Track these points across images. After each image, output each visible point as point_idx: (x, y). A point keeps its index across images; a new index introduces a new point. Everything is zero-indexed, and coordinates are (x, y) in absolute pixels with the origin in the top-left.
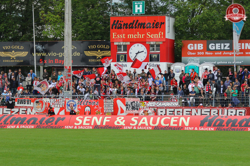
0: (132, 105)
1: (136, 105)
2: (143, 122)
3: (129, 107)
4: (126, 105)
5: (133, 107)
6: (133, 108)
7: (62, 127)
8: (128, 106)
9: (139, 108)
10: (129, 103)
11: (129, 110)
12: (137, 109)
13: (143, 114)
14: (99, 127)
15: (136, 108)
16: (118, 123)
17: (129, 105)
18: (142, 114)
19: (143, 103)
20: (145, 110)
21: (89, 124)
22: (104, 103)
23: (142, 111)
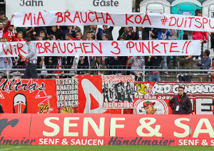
0: (117, 90)
1: (127, 91)
2: (202, 128)
3: (109, 96)
4: (103, 91)
5: (119, 94)
6: (120, 97)
7: (32, 140)
8: (107, 92)
9: (134, 98)
10: (110, 86)
11: (109, 102)
12: (129, 100)
13: (143, 110)
14: (120, 142)
15: (126, 96)
16: (145, 131)
17: (110, 91)
18: (141, 111)
19: (142, 85)
20: (146, 101)
21: (76, 134)
22: (57, 86)
23: (141, 104)
